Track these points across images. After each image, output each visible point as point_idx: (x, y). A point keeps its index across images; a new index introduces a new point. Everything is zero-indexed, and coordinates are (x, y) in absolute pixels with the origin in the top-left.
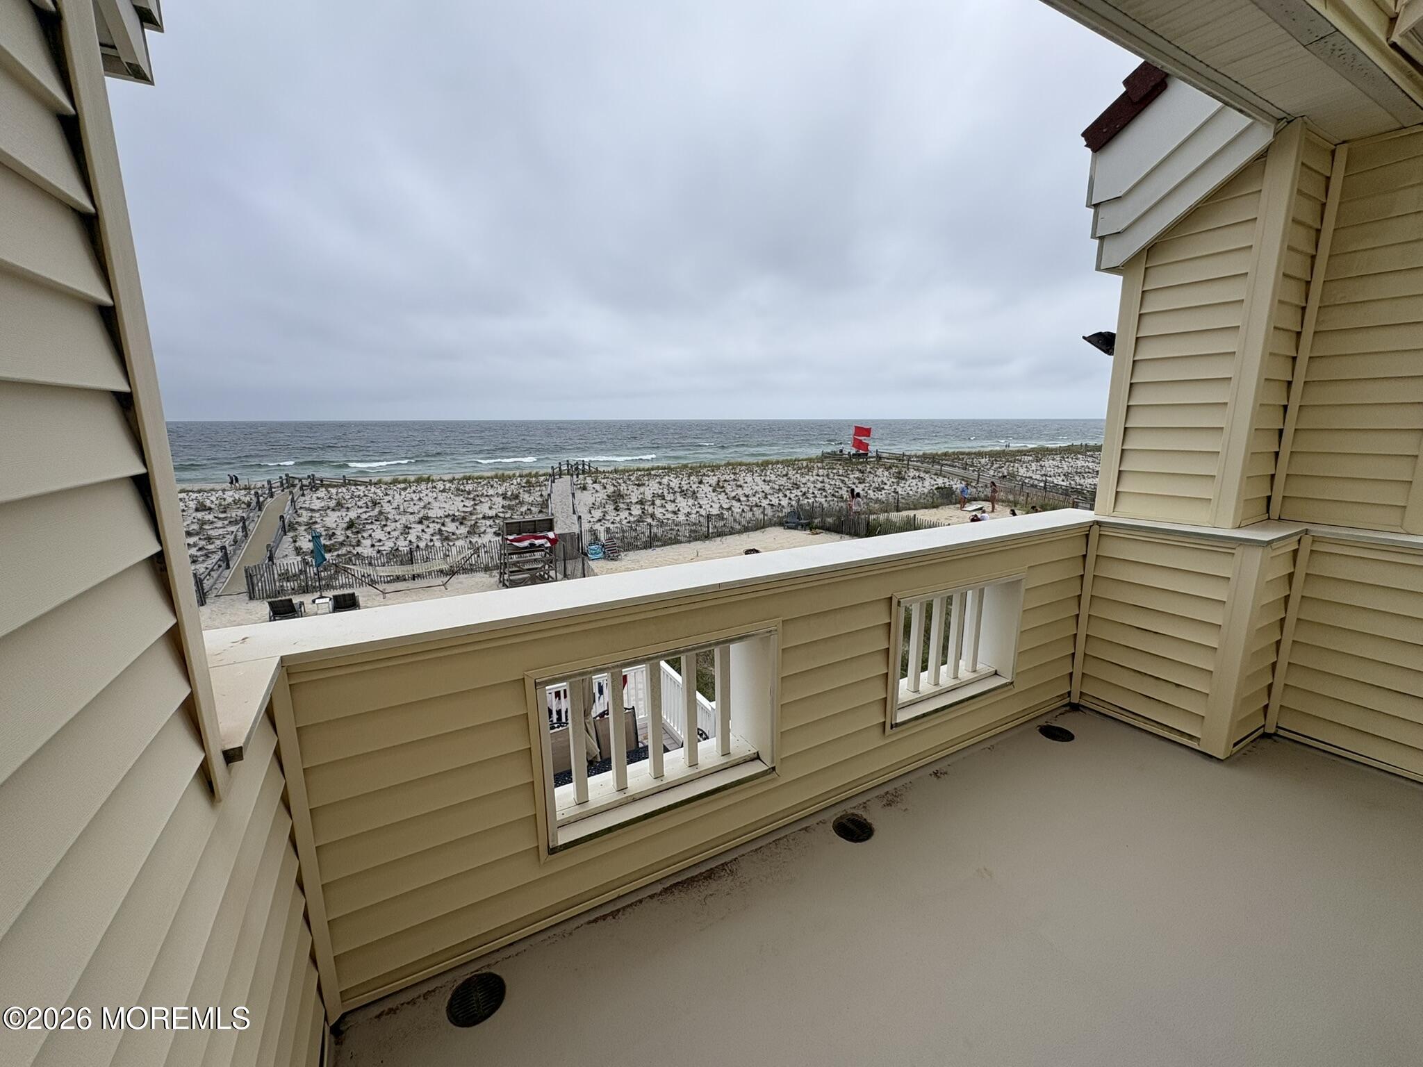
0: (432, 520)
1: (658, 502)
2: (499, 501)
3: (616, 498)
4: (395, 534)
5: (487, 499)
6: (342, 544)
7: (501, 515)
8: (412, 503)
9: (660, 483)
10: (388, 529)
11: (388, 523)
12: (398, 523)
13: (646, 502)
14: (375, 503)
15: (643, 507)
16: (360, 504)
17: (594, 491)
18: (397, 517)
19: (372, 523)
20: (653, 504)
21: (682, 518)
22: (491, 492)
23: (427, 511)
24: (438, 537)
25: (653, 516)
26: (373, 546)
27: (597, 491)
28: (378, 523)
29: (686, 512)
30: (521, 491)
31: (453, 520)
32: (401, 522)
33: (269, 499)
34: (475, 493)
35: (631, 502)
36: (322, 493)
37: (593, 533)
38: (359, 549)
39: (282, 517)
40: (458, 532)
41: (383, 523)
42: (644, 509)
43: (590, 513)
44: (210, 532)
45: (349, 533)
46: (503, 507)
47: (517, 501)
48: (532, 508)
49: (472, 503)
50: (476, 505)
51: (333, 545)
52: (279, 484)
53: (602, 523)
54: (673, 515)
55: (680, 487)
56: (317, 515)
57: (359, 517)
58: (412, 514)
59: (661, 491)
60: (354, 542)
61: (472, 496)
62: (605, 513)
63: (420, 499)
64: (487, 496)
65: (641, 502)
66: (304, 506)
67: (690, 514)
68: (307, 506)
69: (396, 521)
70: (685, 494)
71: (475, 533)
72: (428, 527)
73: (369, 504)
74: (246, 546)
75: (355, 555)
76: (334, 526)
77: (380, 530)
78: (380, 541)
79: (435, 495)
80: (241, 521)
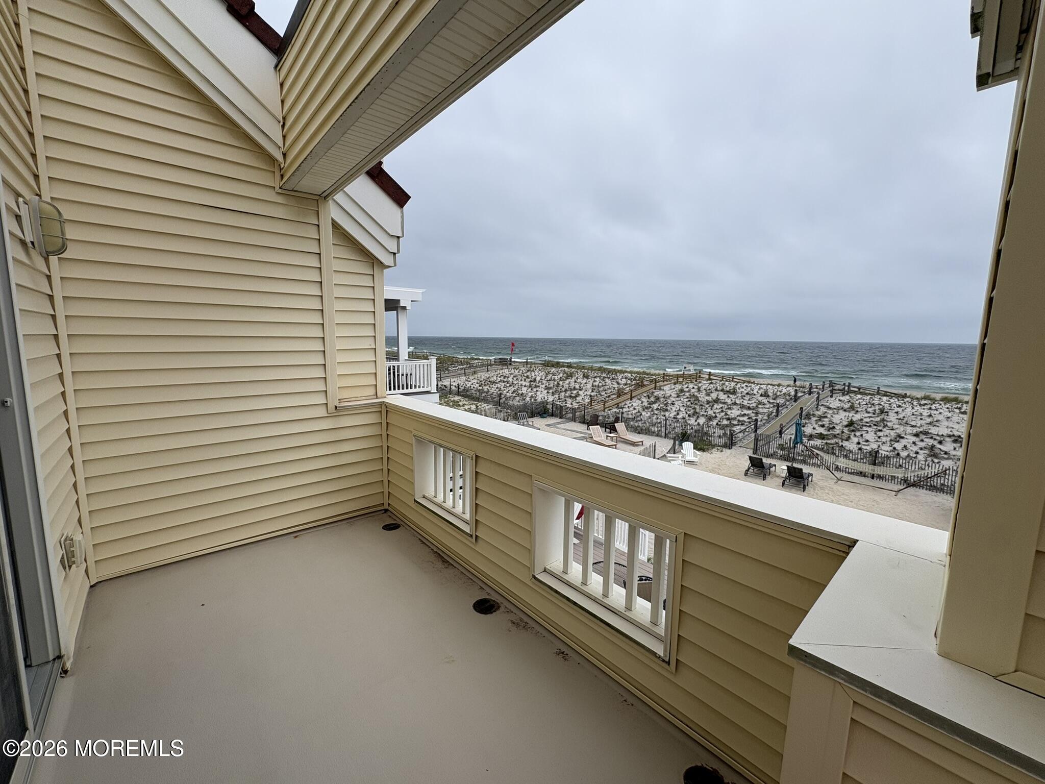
0: (930, 436)
4: (884, 439)
6: (835, 436)
8: (919, 418)
10: (880, 434)
12: (894, 431)
14: (882, 411)
16: (869, 410)
18: (896, 426)
19: (870, 426)
23: (931, 427)
24: (927, 452)
26: (859, 443)
28: (876, 427)
31: (954, 441)
32: (897, 431)
33: (807, 396)
38: (845, 444)
41: (880, 428)
44: (760, 410)
45: (846, 430)
51: (827, 435)
52: (821, 387)
56: (831, 412)
57: (862, 420)
58: (913, 426)
60: (845, 436)
63: (930, 416)
68: (828, 404)
69: (893, 429)
72: (922, 441)
73: (877, 411)
74: (773, 422)
75: (839, 446)
76: (838, 422)
77: (873, 433)
78: (867, 441)
79: (950, 415)
80: (778, 406)
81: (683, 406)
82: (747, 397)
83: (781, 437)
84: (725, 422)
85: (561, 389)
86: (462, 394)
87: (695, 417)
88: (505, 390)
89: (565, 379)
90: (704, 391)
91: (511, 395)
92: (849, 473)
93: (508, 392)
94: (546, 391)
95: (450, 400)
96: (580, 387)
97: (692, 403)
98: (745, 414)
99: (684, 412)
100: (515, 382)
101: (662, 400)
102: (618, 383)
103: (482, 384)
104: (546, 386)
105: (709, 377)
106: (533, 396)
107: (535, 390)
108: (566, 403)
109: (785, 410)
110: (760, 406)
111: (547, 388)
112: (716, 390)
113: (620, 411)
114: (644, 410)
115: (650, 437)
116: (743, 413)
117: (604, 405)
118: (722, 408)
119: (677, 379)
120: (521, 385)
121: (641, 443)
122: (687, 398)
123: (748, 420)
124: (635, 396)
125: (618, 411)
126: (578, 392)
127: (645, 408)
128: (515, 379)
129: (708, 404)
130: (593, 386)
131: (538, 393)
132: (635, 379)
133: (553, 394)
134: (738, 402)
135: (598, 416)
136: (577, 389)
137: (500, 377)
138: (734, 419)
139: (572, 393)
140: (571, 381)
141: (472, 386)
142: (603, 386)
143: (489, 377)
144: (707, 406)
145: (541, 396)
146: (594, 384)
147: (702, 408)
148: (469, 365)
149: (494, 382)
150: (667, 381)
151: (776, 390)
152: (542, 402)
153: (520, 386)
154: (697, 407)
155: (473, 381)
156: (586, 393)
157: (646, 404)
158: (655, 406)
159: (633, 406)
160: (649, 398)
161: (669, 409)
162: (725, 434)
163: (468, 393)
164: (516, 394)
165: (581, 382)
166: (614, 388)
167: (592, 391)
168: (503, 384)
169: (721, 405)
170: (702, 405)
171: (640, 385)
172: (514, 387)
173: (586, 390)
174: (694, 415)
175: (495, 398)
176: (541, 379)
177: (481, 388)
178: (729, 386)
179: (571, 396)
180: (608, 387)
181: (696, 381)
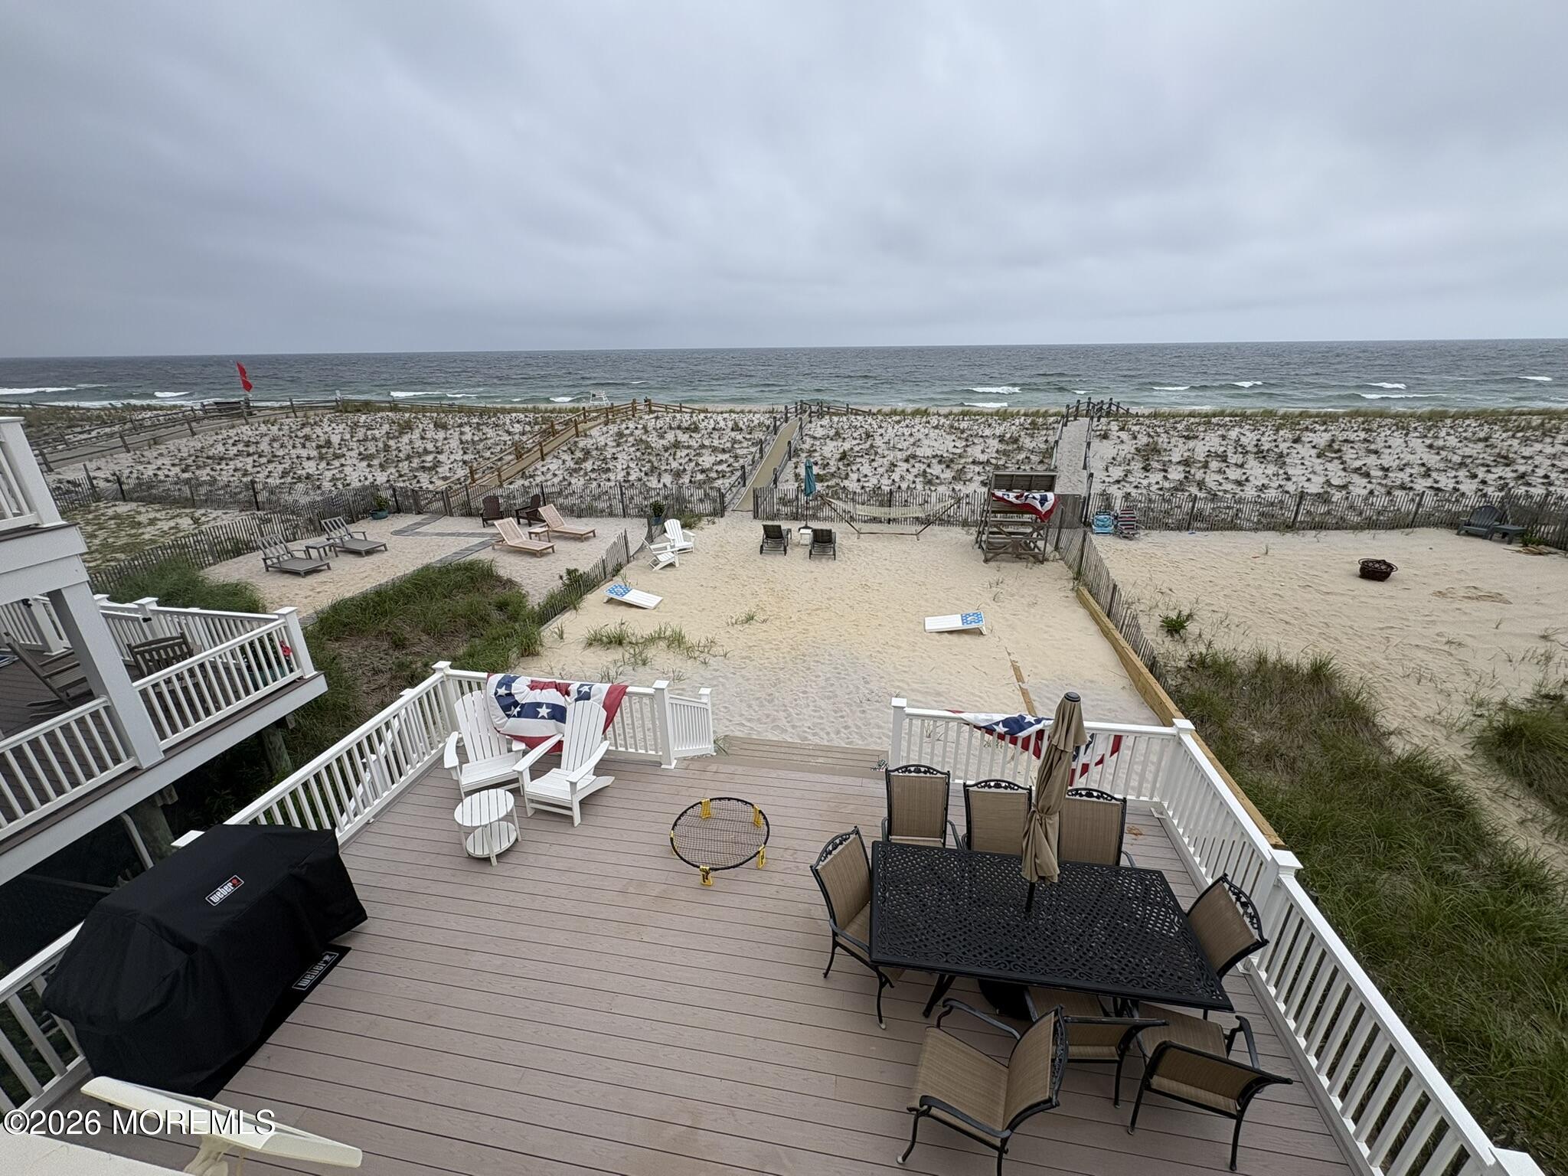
0: (918, 459)
1: (1214, 465)
2: (994, 444)
3: (1149, 454)
4: (880, 470)
5: (981, 440)
6: (833, 475)
7: (994, 461)
8: (903, 438)
9: (1224, 437)
10: (875, 464)
11: (877, 458)
13: (1194, 462)
14: (868, 436)
15: (1188, 469)
16: (855, 435)
17: (1118, 441)
18: (886, 453)
19: (862, 456)
20: (1206, 466)
21: (1250, 492)
22: (987, 432)
23: (915, 448)
24: (921, 479)
25: (1201, 485)
26: (859, 480)
27: (1122, 442)
28: (868, 457)
29: (1260, 484)
30: (1022, 433)
31: (940, 462)
32: (888, 458)
33: (784, 424)
34: (969, 432)
35: (1170, 461)
36: (826, 421)
37: (1106, 497)
38: (846, 483)
39: (789, 443)
40: (942, 476)
41: (872, 457)
42: (1189, 472)
43: (1107, 470)
44: (738, 451)
45: (841, 464)
46: (997, 452)
47: (1015, 446)
48: (1032, 457)
49: (964, 443)
50: (967, 446)
51: (825, 475)
52: (794, 409)
53: (1119, 486)
54: (1234, 487)
55: (1257, 446)
56: (818, 443)
57: (852, 449)
58: (900, 450)
59: (1222, 449)
60: (843, 475)
61: (965, 435)
62: (1128, 473)
63: (911, 435)
64: (982, 436)
65: (1186, 463)
66: (809, 433)
67: (1266, 489)
68: (811, 433)
69: (884, 457)
70: (1264, 457)
71: (960, 479)
72: (914, 466)
73: (864, 436)
74: (759, 467)
75: (841, 488)
76: (830, 456)
77: (867, 465)
78: (866, 476)
79: (926, 431)
80: (761, 443)
81: (632, 459)
82: (716, 435)
83: (776, 487)
84: (700, 477)
85: (396, 456)
86: (136, 495)
87: (656, 475)
88: (258, 472)
89: (397, 434)
90: (653, 432)
91: (278, 481)
92: (865, 522)
93: (270, 476)
94: (365, 464)
95: (102, 515)
96: (437, 448)
97: (643, 454)
98: (722, 460)
99: (637, 470)
100: (281, 453)
101: (594, 453)
102: (509, 433)
103: (188, 466)
104: (360, 454)
105: (650, 408)
106: (338, 476)
107: (336, 463)
108: (418, 482)
109: (768, 447)
110: (736, 446)
111: (363, 457)
112: (671, 428)
113: (530, 482)
114: (571, 475)
115: (599, 519)
116: (718, 459)
117: (499, 475)
118: (687, 455)
119: (607, 416)
120: (298, 457)
121: (592, 534)
122: (633, 445)
123: (728, 469)
124: (549, 452)
125: (527, 483)
126: (436, 457)
127: (572, 472)
128: (275, 445)
129: (666, 451)
130: (462, 442)
131: (348, 470)
132: (536, 423)
133: (383, 467)
134: (707, 443)
135: (496, 498)
136: (431, 452)
137: (234, 445)
138: (710, 469)
139: (423, 461)
140: (413, 437)
141: (159, 473)
142: (481, 440)
143: (202, 448)
144: (667, 455)
145: (355, 475)
146: (464, 438)
147: (660, 459)
148: (128, 425)
149: (222, 459)
150: (590, 420)
151: (745, 420)
152: (365, 488)
153: (295, 460)
154: (654, 459)
155: (159, 462)
156: (452, 457)
157: (570, 464)
158: (588, 465)
159: (552, 470)
160: (572, 453)
161: (611, 467)
162: (706, 495)
163: (154, 491)
164: (293, 478)
165: (436, 437)
166: (505, 442)
167: (465, 453)
168: (250, 460)
169: (687, 451)
170: (658, 455)
171: (552, 432)
172: (280, 463)
173: (452, 453)
174: (652, 471)
175: (240, 493)
176: (342, 440)
177: (186, 475)
178: (686, 420)
179: (423, 467)
180: (492, 441)
181: (633, 416)
